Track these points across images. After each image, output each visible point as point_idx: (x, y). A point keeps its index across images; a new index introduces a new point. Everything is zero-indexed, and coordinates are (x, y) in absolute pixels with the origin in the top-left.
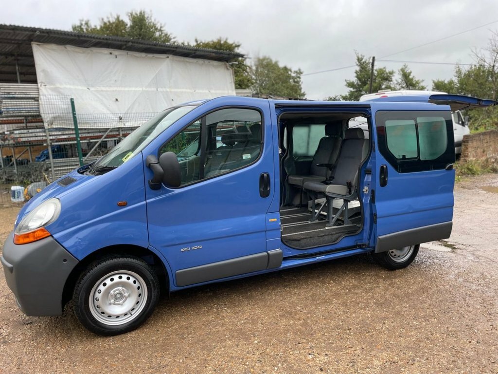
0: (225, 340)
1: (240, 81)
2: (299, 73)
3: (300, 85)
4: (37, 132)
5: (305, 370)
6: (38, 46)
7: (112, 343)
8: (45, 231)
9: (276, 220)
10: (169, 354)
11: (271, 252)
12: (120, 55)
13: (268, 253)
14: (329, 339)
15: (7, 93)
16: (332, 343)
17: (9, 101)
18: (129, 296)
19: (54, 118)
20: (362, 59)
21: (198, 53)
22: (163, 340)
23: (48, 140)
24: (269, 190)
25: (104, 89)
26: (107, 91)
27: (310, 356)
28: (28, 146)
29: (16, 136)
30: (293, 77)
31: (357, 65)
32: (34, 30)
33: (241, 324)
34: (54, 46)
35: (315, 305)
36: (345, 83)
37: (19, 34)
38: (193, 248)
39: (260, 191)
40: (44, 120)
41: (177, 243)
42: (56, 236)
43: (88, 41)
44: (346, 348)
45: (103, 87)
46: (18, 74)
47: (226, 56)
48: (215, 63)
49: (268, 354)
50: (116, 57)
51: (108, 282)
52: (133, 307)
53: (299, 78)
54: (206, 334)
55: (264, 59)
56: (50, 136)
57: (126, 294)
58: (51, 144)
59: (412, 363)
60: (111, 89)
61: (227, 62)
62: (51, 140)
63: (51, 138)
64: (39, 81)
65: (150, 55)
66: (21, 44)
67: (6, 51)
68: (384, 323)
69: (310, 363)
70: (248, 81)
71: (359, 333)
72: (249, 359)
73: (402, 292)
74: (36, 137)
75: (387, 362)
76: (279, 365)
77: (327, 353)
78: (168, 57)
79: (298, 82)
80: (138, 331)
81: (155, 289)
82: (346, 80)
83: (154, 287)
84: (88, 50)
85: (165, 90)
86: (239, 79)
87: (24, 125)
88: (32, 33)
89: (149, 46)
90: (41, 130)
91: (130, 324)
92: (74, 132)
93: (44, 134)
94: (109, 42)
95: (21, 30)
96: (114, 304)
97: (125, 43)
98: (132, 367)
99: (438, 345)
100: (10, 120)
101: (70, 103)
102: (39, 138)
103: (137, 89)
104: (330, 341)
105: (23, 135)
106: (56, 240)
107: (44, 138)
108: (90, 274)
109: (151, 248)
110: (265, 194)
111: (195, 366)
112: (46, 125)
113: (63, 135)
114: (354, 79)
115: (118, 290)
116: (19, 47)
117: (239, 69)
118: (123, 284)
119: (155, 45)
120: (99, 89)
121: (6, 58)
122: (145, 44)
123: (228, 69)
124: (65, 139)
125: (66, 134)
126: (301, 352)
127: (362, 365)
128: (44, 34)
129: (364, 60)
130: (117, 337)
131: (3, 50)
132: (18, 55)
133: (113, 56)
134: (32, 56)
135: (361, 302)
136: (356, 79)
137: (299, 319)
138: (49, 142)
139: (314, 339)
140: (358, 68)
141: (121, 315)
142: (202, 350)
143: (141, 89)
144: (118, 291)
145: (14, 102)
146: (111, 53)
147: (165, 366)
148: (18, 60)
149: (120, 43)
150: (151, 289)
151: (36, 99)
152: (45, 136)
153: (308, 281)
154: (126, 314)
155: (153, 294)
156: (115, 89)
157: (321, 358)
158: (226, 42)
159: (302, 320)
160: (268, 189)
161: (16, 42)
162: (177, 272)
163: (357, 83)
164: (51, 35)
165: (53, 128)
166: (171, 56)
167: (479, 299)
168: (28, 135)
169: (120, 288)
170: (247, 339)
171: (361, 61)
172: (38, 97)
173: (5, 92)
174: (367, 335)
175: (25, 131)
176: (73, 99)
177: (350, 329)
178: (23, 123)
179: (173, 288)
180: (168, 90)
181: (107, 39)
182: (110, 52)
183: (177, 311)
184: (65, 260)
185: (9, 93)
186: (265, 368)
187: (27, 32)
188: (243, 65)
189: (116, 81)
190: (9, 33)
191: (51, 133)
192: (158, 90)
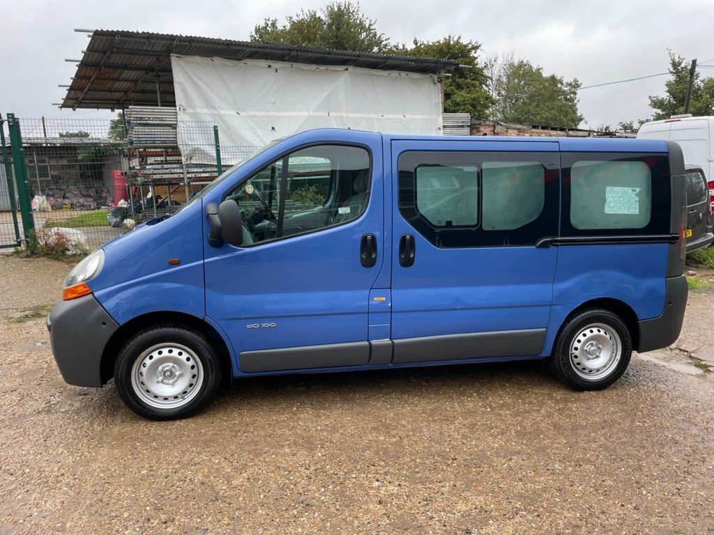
0: (282, 446)
1: (474, 99)
2: (575, 85)
3: (575, 105)
4: (174, 168)
5: (359, 499)
6: (178, 59)
7: (154, 428)
8: (86, 287)
9: (384, 299)
10: (209, 451)
11: (374, 342)
12: (282, 68)
13: (370, 344)
14: (416, 467)
15: (139, 118)
16: (418, 472)
17: (140, 129)
18: (181, 375)
19: (195, 150)
20: (680, 64)
21: (389, 62)
22: (211, 435)
23: (186, 178)
24: (376, 257)
25: (258, 114)
26: (262, 116)
27: (377, 483)
28: (165, 185)
29: (148, 172)
30: (564, 91)
31: (671, 73)
32: (171, 38)
33: (317, 430)
34: (198, 59)
35: (428, 421)
36: (649, 102)
37: (155, 44)
38: (264, 325)
39: (361, 258)
40: (182, 153)
41: (242, 317)
42: (97, 294)
43: (241, 50)
44: (432, 482)
45: (257, 111)
46: (158, 94)
47: (432, 65)
48: (416, 76)
49: (326, 472)
50: (276, 71)
51: (156, 355)
52: (186, 389)
53: (575, 93)
54: (266, 435)
55: (521, 65)
56: (189, 173)
57: (178, 373)
58: (189, 183)
59: (511, 517)
60: (267, 114)
61: (435, 74)
62: (188, 178)
63: (190, 175)
64: (177, 104)
65: (323, 68)
66: (160, 56)
67: (146, 64)
68: (511, 459)
69: (371, 492)
70: (487, 99)
71: (465, 466)
72: (297, 473)
73: (570, 422)
74: (172, 174)
75: (476, 508)
76: (330, 487)
77: (403, 483)
78: (347, 69)
79: (572, 100)
80: (190, 420)
81: (212, 371)
82: (650, 97)
83: (212, 368)
84: (241, 63)
85: (339, 115)
86: (472, 97)
87: (163, 158)
88: (170, 42)
89: (320, 55)
90: (178, 166)
91: (181, 410)
92: (216, 169)
93: (181, 171)
94: (268, 51)
95: (157, 39)
96: (162, 382)
97: (288, 52)
98: (159, 459)
99: (569, 500)
100: (152, 152)
101: (213, 132)
102: (176, 176)
103: (301, 114)
104: (417, 470)
105: (157, 172)
106: (96, 298)
107: (182, 176)
108: (133, 343)
109: (208, 320)
110: (369, 262)
111: (229, 470)
112: (183, 159)
113: (205, 172)
114: (664, 95)
115: (168, 366)
116: (158, 59)
117: (474, 82)
118: (175, 361)
119: (329, 54)
120: (252, 114)
121: (147, 73)
122: (314, 52)
123: (435, 83)
124: (207, 177)
125: (208, 172)
126: (369, 476)
127: (438, 506)
128: (186, 44)
129: (683, 65)
130: (163, 424)
131: (142, 64)
132: (159, 71)
133: (272, 70)
134: (170, 71)
135: (496, 427)
136: (668, 94)
137: (394, 436)
138: (186, 181)
139: (396, 463)
140: (672, 78)
141: (170, 397)
142: (249, 453)
143: (306, 114)
144: (168, 368)
145: (147, 129)
146: (270, 66)
147: (195, 464)
148: (159, 76)
149: (282, 52)
150: (208, 371)
151: (174, 127)
152: (183, 173)
153: (441, 390)
154: (176, 397)
155: (210, 376)
156: (273, 113)
157: (391, 488)
158: (458, 42)
159: (398, 438)
160: (373, 257)
161: (155, 53)
162: (241, 353)
163: (669, 101)
164: (194, 44)
165: (193, 164)
166: (351, 68)
167: (688, 448)
168: (164, 171)
169: (171, 364)
170: (311, 449)
171: (679, 65)
172: (176, 124)
173: (136, 118)
174: (474, 470)
175: (160, 166)
176: (217, 127)
177: (456, 459)
178: (162, 156)
179: (237, 373)
180: (344, 115)
181: (264, 48)
182: (269, 64)
183: (248, 403)
184: (104, 324)
185: (141, 119)
186: (310, 487)
187: (165, 42)
188: (482, 75)
189: (274, 103)
190: (144, 43)
191: (190, 170)
192: (330, 115)
